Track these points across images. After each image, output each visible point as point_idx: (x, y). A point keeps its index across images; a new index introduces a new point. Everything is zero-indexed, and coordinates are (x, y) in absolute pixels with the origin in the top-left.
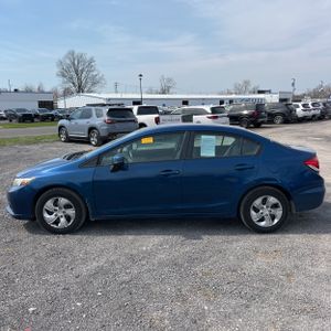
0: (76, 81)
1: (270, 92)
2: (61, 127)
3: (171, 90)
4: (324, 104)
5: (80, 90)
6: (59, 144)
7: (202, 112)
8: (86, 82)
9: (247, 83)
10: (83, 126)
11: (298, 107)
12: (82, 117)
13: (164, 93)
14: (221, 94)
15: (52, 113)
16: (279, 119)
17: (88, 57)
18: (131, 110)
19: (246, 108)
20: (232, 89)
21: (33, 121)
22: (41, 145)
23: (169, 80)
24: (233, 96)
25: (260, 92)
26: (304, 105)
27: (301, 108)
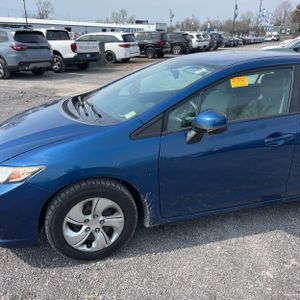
1: (147, 22)
3: (50, 15)
4: (211, 36)
7: (114, 40)
9: (124, 12)
11: (192, 37)
13: (42, 18)
16: (177, 49)
25: (138, 22)
26: (198, 36)
27: (196, 38)
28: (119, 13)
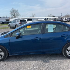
0: (14, 15)
1: (56, 16)
2: (9, 25)
4: (69, 18)
5: (15, 17)
6: (9, 29)
8: (16, 15)
9: (51, 15)
10: (14, 24)
11: (64, 19)
12: (14, 22)
14: (46, 17)
15: (9, 22)
17: (16, 10)
18: (25, 20)
19: (52, 19)
20: (48, 16)
21: (4, 24)
22: (4, 29)
23: (34, 14)
24: (48, 17)
25: (54, 16)
26: (65, 18)
27: (65, 19)
28: (50, 15)
